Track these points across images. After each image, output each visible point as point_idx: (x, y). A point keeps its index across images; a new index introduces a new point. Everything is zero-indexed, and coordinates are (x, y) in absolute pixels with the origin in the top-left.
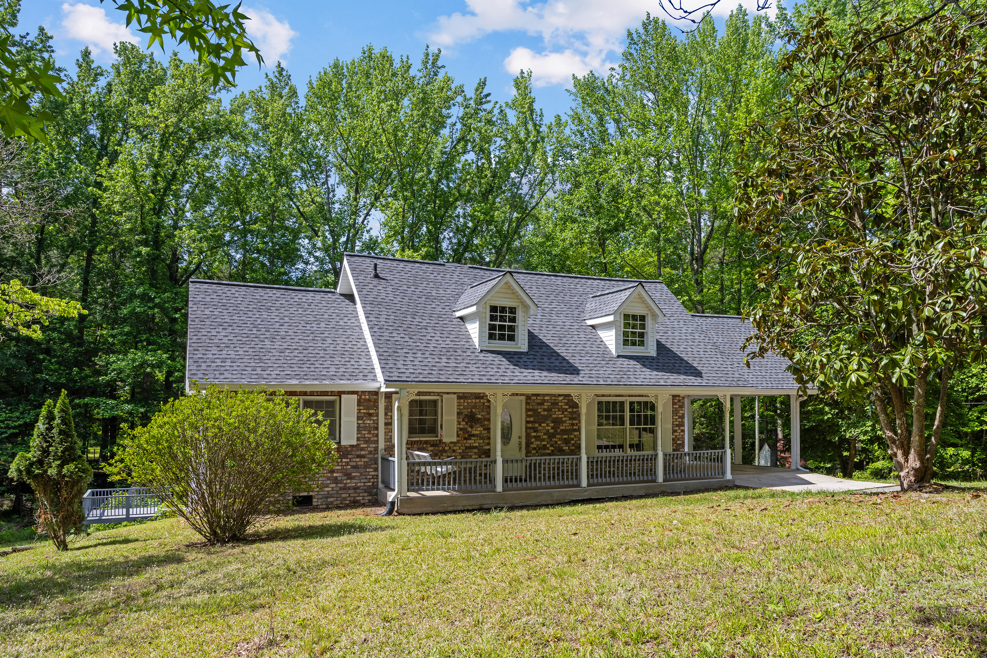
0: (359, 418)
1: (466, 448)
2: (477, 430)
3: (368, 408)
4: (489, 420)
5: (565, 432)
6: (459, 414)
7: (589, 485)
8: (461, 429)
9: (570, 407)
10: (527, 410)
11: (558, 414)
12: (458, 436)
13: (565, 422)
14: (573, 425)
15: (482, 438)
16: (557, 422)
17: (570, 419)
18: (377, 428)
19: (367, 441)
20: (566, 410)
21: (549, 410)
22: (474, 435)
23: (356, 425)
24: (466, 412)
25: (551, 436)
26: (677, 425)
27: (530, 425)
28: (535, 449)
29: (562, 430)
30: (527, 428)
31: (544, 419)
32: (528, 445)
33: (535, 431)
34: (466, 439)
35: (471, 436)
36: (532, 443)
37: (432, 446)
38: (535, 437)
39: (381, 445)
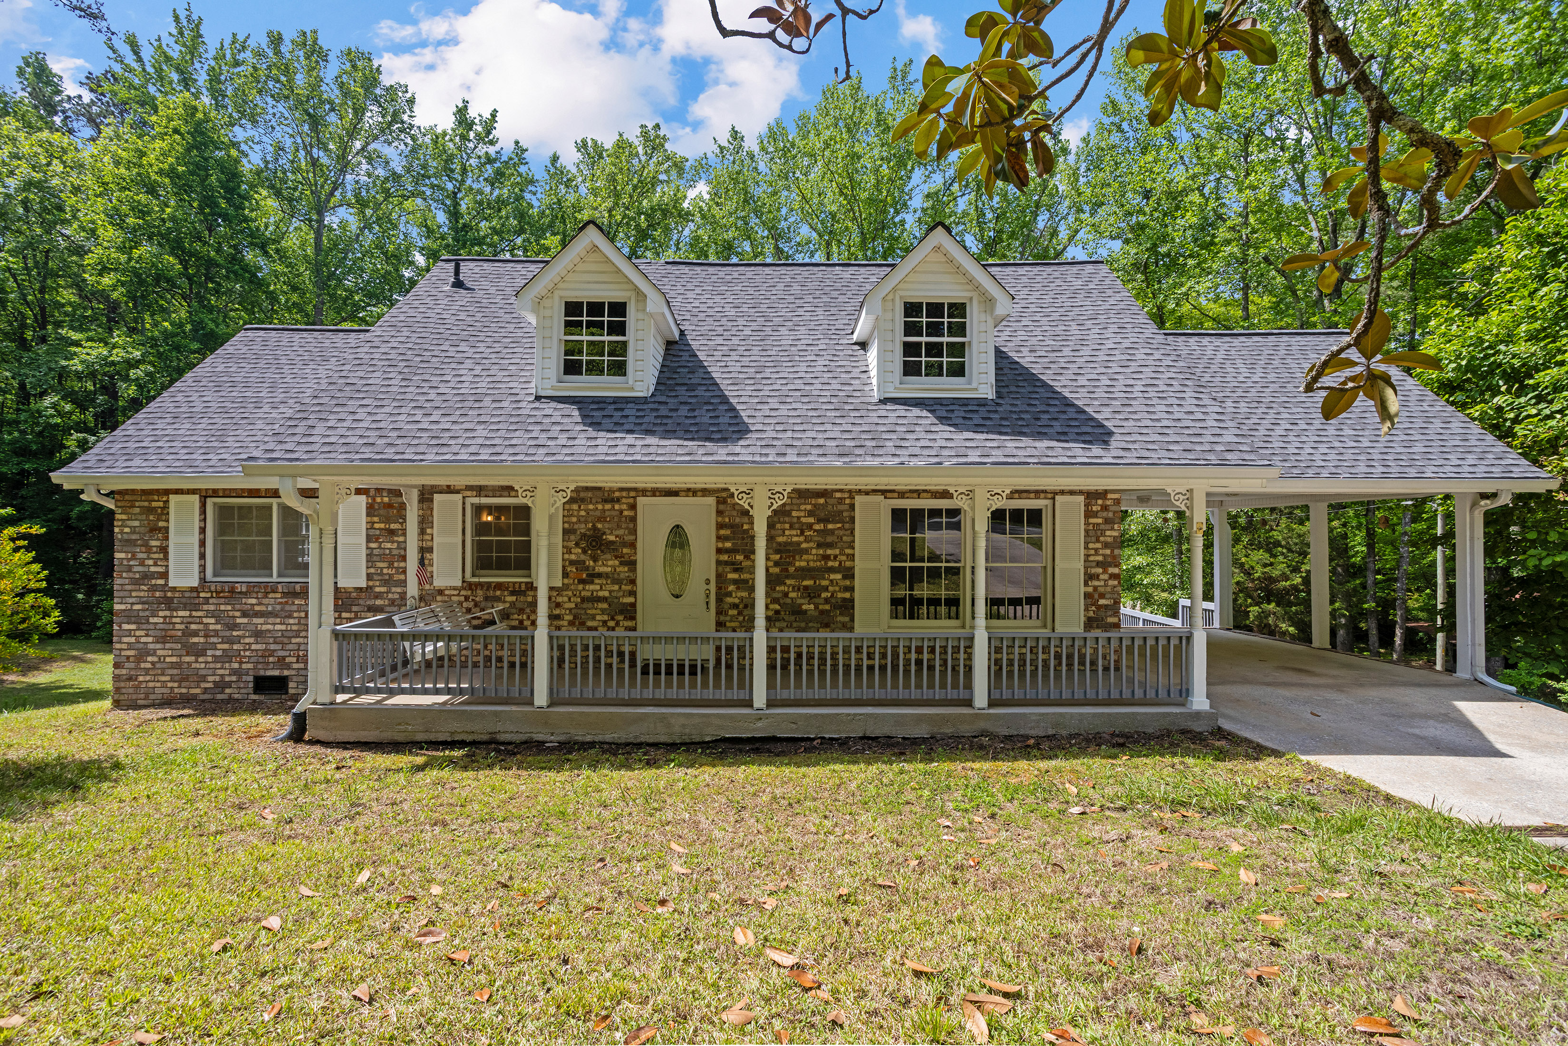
0: (369, 539)
1: (583, 599)
2: (607, 565)
3: (388, 520)
4: (633, 545)
5: (806, 572)
6: (566, 532)
7: (770, 704)
8: (572, 563)
9: (819, 521)
10: (720, 526)
12: (565, 575)
13: (806, 551)
14: (826, 558)
15: (618, 582)
17: (819, 546)
18: (404, 558)
19: (387, 582)
20: (810, 526)
22: (600, 575)
23: (364, 552)
24: (582, 528)
25: (774, 581)
26: (1098, 564)
27: (725, 557)
28: (735, 606)
29: (802, 569)
30: (719, 563)
32: (719, 600)
33: (736, 570)
34: (582, 581)
35: (593, 576)
36: (729, 594)
37: (513, 593)
38: (735, 582)
39: (412, 589)
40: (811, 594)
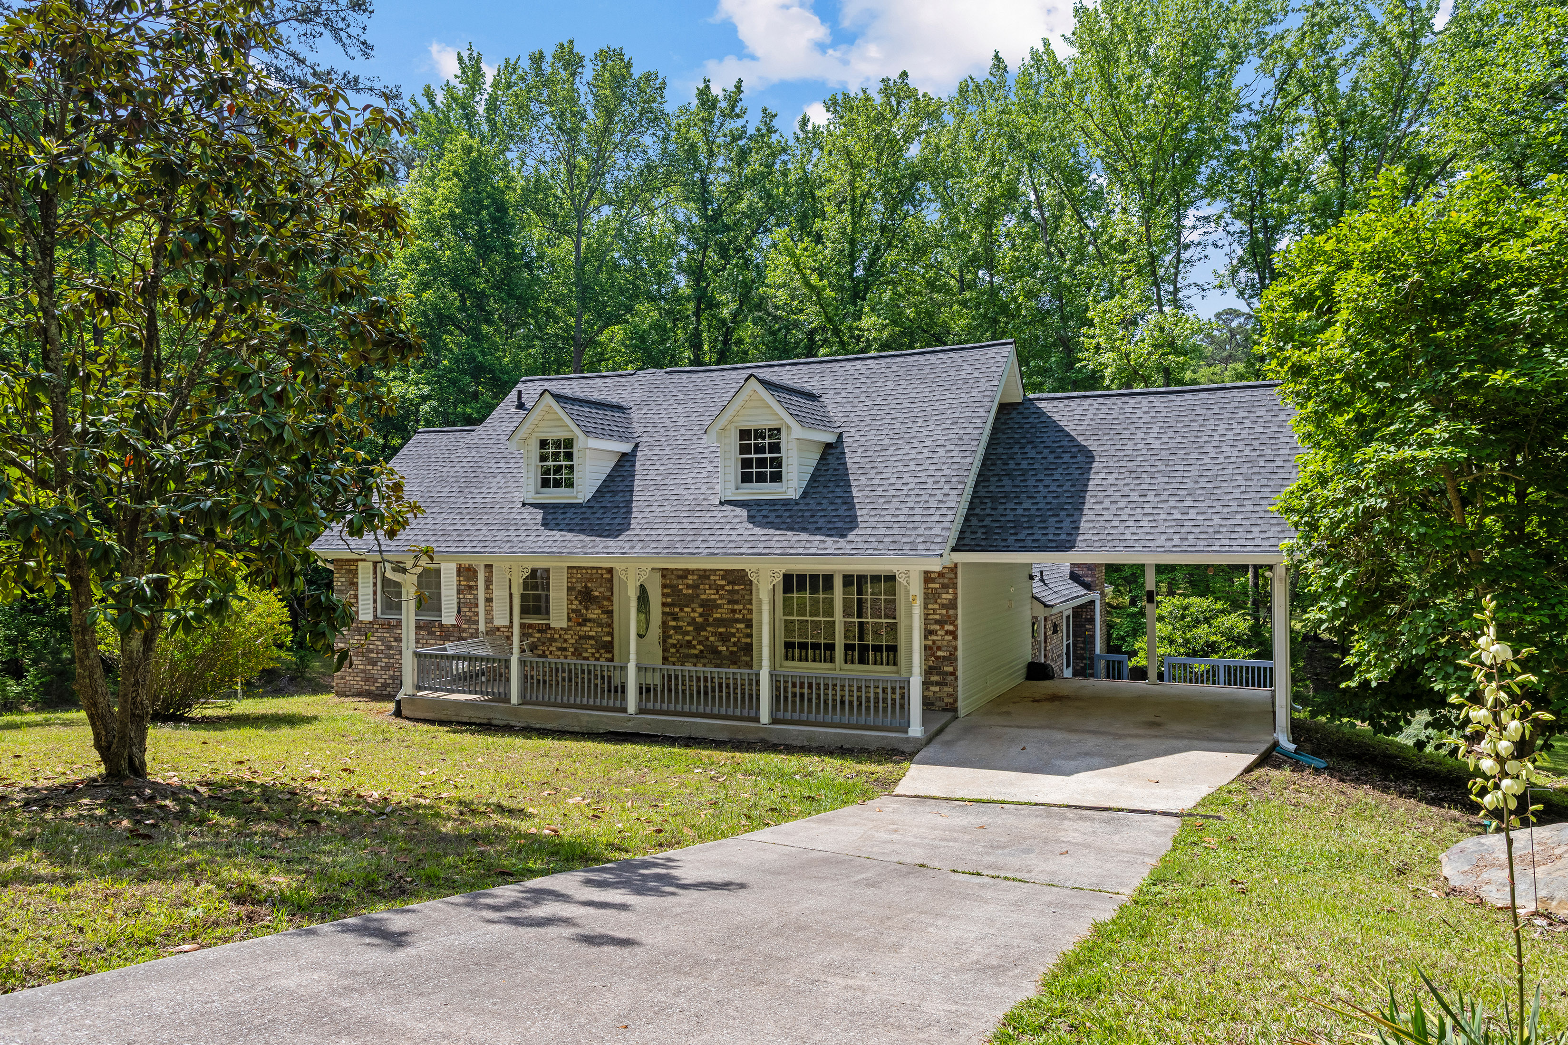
0: (459, 592)
1: (581, 637)
2: (594, 613)
3: (468, 580)
4: (610, 599)
5: (720, 622)
6: (569, 589)
8: (573, 611)
9: (729, 583)
10: (664, 586)
11: (709, 594)
12: (569, 619)
13: (720, 606)
14: (734, 611)
15: (600, 625)
16: (708, 606)
17: (729, 602)
18: (477, 605)
19: (469, 621)
20: (722, 587)
21: (695, 587)
22: (590, 620)
23: (455, 601)
24: (579, 587)
25: (699, 628)
27: (667, 609)
28: (674, 646)
29: (715, 620)
30: (664, 613)
31: (688, 601)
32: (664, 641)
33: (674, 619)
34: (579, 624)
35: (588, 620)
36: (670, 637)
37: (539, 631)
38: (674, 628)
39: (482, 627)
40: (724, 638)
